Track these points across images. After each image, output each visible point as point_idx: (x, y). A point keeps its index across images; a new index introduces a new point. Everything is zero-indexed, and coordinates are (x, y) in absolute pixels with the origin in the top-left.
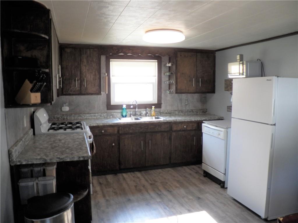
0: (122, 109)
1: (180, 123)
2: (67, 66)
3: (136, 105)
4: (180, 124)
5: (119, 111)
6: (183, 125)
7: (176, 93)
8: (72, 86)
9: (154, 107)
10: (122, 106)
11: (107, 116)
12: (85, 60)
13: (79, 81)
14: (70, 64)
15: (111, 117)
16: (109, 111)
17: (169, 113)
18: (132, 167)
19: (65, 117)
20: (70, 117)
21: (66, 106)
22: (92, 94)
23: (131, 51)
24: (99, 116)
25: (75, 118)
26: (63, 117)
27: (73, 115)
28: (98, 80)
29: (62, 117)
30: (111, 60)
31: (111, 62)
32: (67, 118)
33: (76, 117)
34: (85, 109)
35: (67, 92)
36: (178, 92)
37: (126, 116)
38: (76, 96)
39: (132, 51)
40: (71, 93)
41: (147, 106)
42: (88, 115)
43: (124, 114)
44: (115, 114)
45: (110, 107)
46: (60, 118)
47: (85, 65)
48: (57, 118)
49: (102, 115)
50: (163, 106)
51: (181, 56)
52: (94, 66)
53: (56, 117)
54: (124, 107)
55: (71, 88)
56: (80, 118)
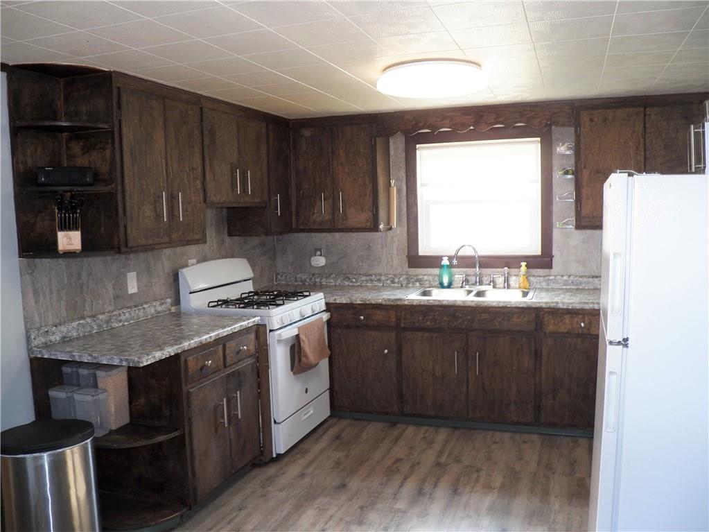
0: (441, 267)
1: (568, 313)
2: (305, 167)
3: (474, 257)
4: (567, 317)
5: (436, 271)
6: (576, 319)
7: (578, 227)
8: (316, 211)
9: (525, 263)
10: (440, 258)
11: (407, 284)
12: (342, 153)
13: (330, 201)
14: (311, 164)
15: (418, 284)
16: (413, 271)
17: (572, 282)
18: (432, 413)
19: (318, 280)
20: (327, 281)
21: (321, 255)
22: (357, 230)
23: (447, 121)
24: (389, 282)
25: (337, 284)
26: (313, 280)
27: (334, 275)
28: (370, 196)
29: (311, 279)
30: (418, 146)
31: (418, 152)
32: (320, 282)
33: (339, 281)
34: (360, 264)
35: (306, 224)
36: (583, 224)
37: (449, 286)
38: (341, 234)
39: (450, 121)
40: (315, 227)
41: (510, 262)
42: (364, 278)
43: (446, 281)
44: (426, 277)
45: (416, 261)
46: (308, 280)
47: (342, 164)
48: (302, 281)
49: (396, 280)
50: (556, 261)
51: (592, 120)
52: (361, 165)
53: (299, 279)
54: (445, 262)
55: (314, 217)
56: (347, 283)
